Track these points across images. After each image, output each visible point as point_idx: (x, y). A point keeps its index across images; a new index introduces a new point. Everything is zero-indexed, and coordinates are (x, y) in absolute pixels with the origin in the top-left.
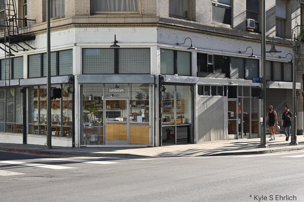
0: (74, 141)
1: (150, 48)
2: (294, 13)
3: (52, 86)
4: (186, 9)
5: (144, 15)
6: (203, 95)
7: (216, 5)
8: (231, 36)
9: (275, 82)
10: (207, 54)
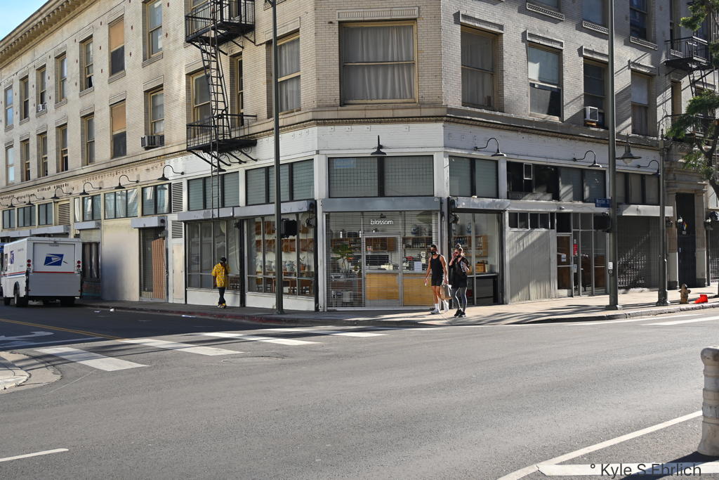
0: (317, 301)
1: (433, 156)
2: (661, 96)
3: (283, 217)
4: (488, 93)
5: (424, 104)
6: (517, 227)
7: (536, 86)
8: (560, 135)
9: (632, 206)
10: (522, 164)
